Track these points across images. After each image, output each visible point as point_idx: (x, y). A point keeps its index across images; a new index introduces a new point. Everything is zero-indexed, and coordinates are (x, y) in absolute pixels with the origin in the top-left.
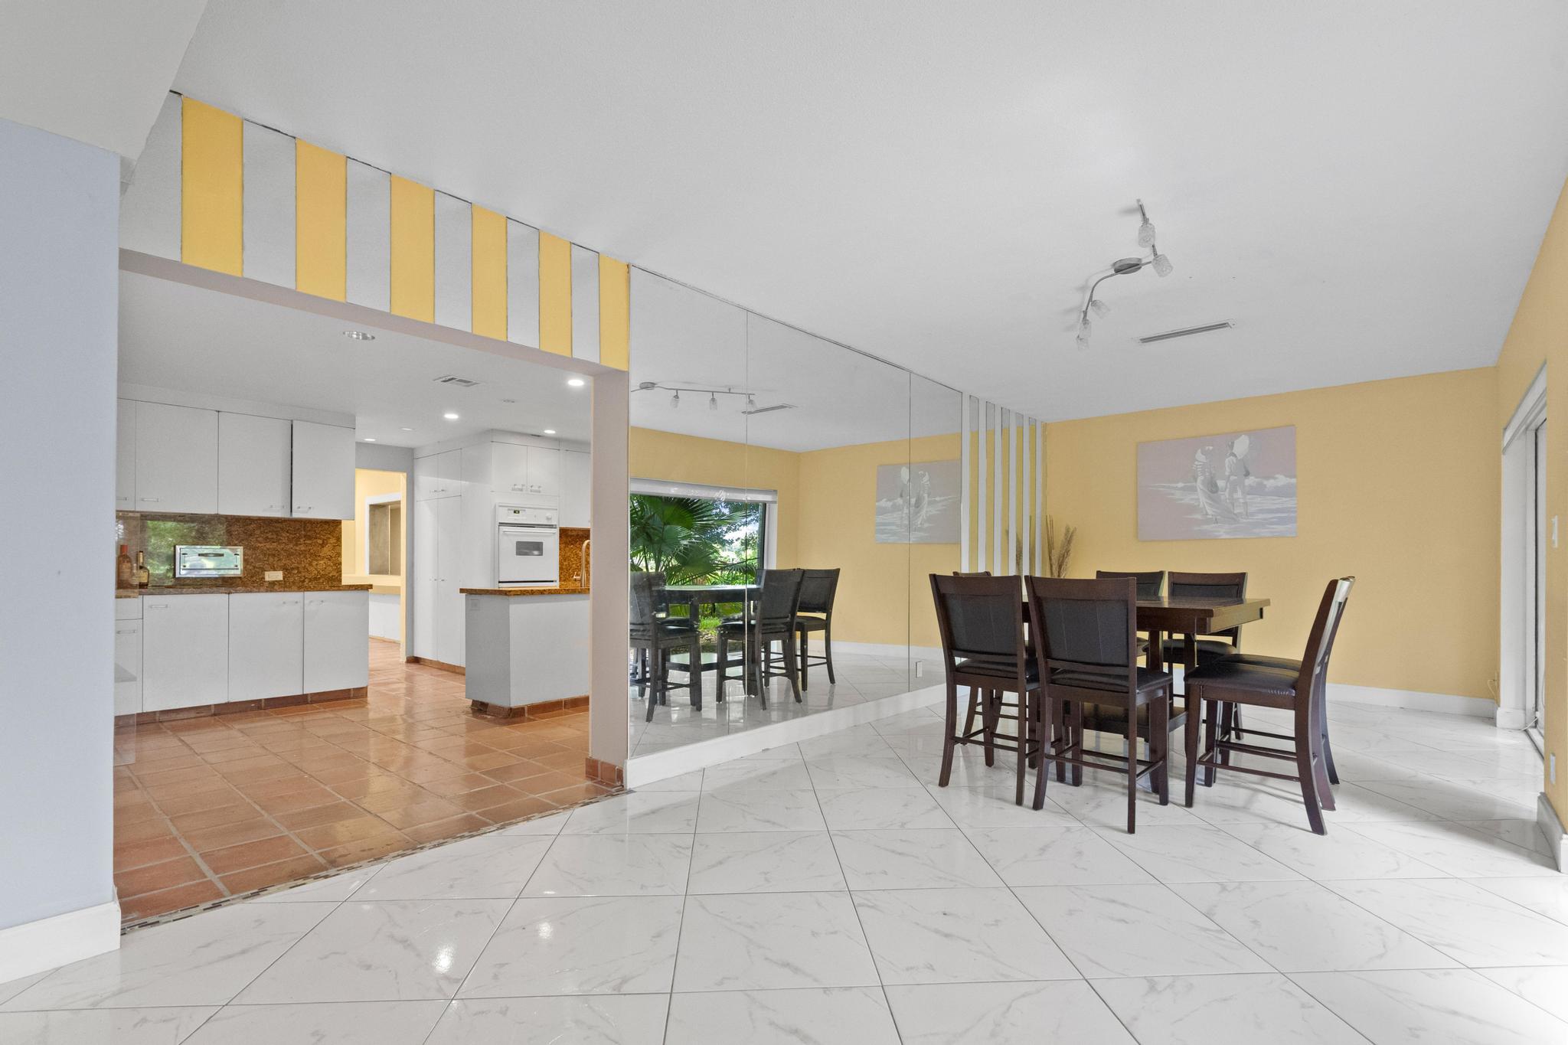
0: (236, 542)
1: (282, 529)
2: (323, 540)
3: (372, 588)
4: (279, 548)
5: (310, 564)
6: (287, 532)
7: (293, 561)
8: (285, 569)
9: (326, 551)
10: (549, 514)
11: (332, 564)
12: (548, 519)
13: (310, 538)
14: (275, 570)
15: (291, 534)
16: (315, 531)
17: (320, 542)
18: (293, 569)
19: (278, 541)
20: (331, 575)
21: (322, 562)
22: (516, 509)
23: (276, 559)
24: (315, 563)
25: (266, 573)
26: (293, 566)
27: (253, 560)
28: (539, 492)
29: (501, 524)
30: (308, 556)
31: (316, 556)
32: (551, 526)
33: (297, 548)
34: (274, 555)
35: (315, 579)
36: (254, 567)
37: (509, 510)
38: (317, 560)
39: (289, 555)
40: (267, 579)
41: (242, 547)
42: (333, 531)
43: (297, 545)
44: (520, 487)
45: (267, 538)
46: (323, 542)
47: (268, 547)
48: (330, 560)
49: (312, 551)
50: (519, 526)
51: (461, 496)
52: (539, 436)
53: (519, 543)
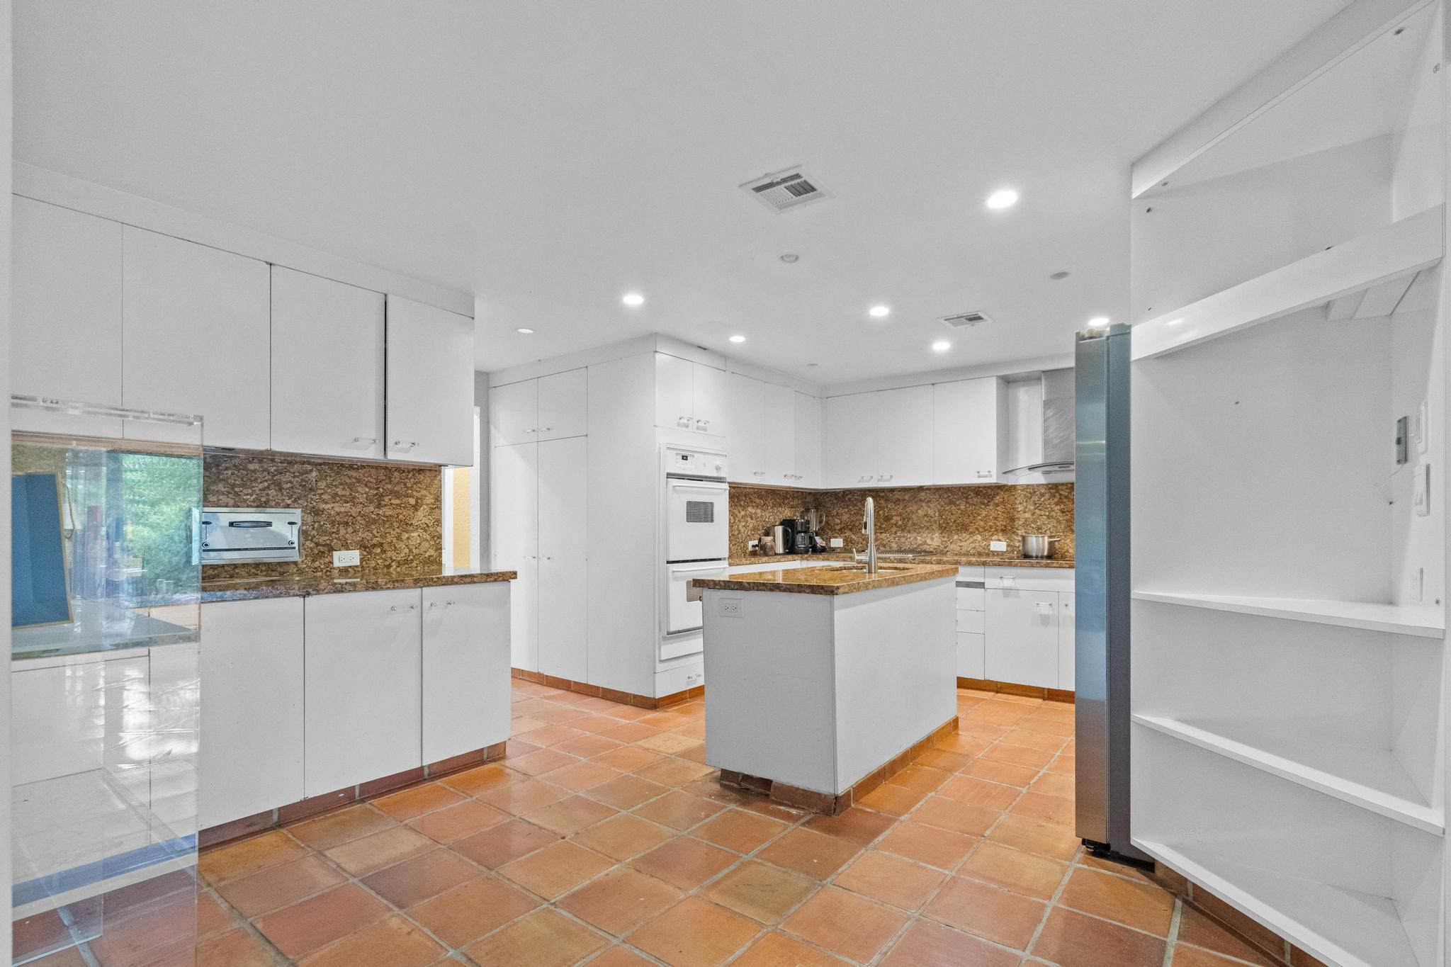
0: (289, 502)
1: (359, 481)
2: (417, 498)
3: (516, 578)
4: (354, 511)
5: (399, 538)
6: (366, 486)
7: (375, 532)
8: (363, 546)
9: (421, 516)
10: (718, 461)
11: (429, 538)
12: (718, 469)
13: (397, 495)
14: (348, 549)
15: (370, 488)
16: (405, 484)
17: (412, 501)
18: (374, 546)
19: (352, 500)
20: (427, 555)
21: (415, 534)
22: (685, 454)
23: (350, 530)
24: (405, 536)
25: (334, 553)
26: (375, 541)
27: (315, 532)
28: (706, 430)
29: (670, 476)
30: (396, 525)
31: (406, 525)
32: (719, 480)
33: (381, 512)
34: (347, 523)
35: (406, 562)
36: (317, 544)
37: (677, 454)
38: (407, 532)
39: (370, 522)
40: (336, 564)
41: (299, 511)
42: (430, 485)
43: (379, 506)
44: (686, 421)
45: (336, 494)
46: (417, 502)
47: (338, 510)
48: (425, 531)
49: (401, 516)
50: (688, 479)
51: (587, 435)
52: (705, 349)
53: (689, 504)
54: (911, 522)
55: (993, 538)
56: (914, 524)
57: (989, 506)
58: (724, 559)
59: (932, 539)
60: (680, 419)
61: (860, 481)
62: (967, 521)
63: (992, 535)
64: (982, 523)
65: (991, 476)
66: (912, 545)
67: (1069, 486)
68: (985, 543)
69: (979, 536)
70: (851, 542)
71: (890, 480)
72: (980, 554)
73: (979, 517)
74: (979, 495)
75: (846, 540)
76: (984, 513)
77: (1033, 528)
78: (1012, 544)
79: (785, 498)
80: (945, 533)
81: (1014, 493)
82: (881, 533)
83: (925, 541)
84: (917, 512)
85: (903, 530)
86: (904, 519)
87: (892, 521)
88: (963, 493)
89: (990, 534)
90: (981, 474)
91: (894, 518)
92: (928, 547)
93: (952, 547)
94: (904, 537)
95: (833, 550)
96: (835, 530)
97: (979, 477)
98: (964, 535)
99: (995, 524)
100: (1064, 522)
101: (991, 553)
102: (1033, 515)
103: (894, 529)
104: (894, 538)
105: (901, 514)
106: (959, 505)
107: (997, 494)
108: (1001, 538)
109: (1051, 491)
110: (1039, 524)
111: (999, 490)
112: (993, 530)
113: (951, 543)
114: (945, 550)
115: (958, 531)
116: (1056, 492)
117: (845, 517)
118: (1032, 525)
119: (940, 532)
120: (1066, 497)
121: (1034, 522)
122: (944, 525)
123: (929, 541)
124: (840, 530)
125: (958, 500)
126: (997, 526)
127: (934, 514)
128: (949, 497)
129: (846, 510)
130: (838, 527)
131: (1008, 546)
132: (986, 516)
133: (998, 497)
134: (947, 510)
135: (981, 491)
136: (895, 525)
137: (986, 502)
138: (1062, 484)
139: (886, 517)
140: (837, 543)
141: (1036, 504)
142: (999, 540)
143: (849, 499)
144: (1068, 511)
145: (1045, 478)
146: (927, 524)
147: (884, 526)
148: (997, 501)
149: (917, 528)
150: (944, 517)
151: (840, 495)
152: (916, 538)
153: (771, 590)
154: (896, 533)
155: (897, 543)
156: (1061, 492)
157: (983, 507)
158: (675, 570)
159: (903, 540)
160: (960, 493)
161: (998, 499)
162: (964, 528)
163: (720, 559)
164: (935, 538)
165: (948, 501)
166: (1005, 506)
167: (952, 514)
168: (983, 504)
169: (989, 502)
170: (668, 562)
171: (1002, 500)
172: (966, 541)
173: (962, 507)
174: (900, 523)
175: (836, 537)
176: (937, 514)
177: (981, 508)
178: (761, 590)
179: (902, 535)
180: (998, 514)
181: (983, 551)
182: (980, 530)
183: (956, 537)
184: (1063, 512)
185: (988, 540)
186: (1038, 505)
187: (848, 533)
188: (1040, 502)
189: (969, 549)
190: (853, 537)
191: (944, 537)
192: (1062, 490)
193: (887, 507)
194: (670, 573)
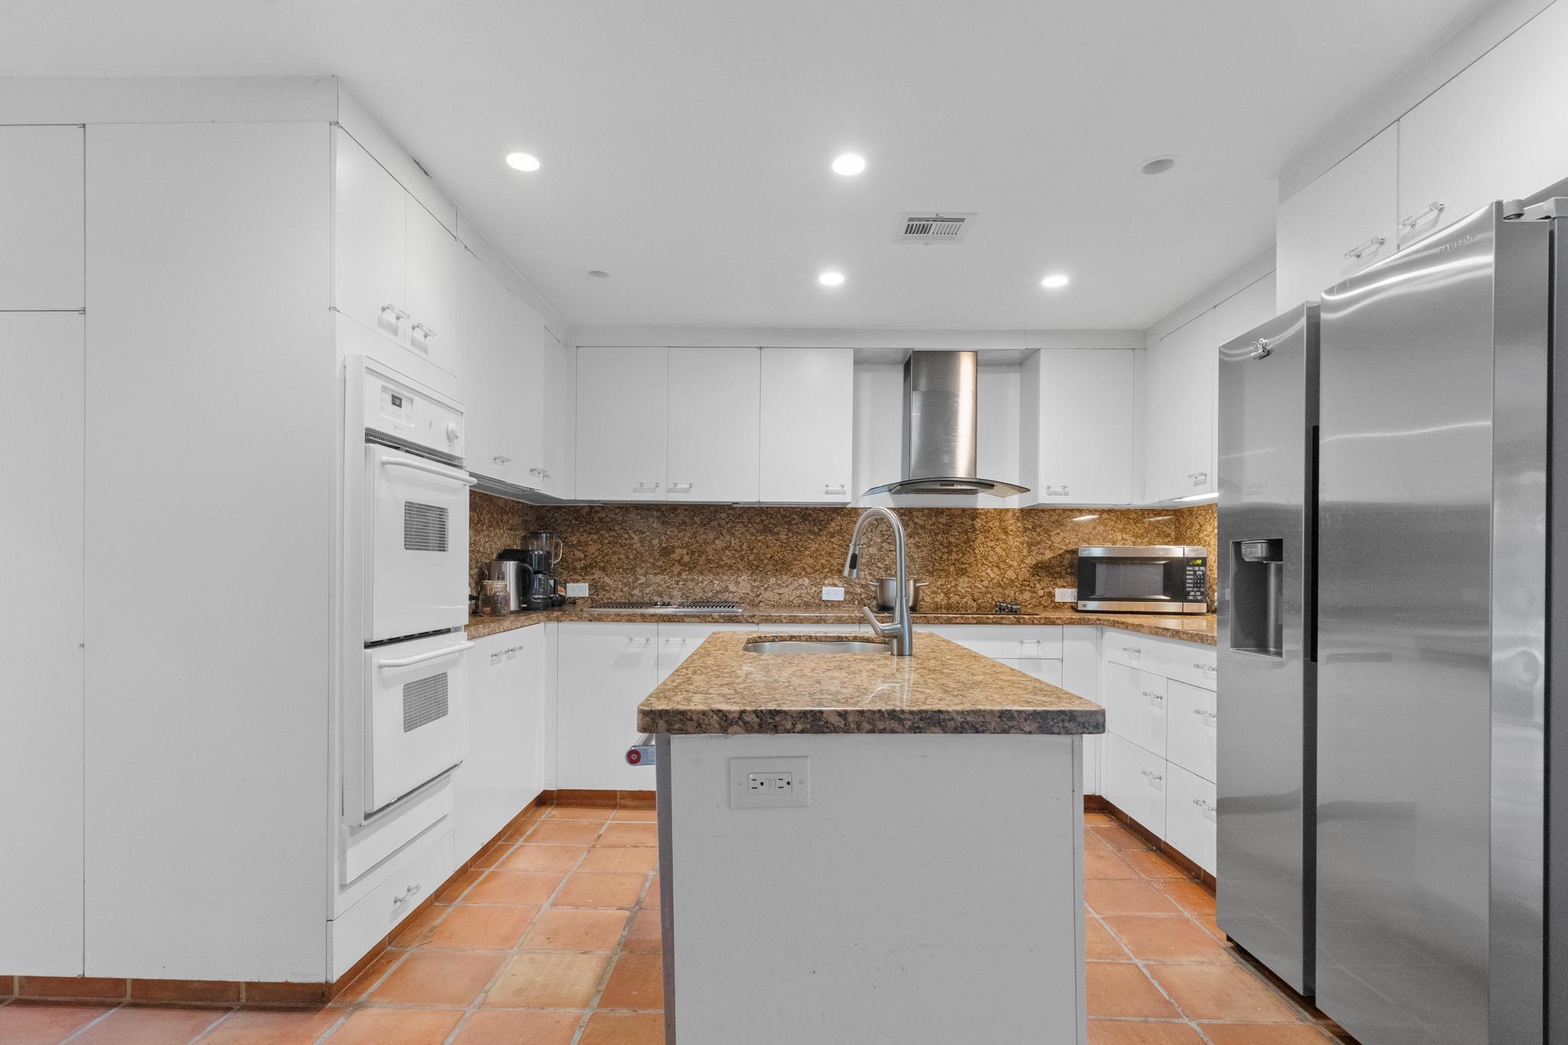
10: (449, 421)
22: (397, 391)
28: (427, 351)
29: (371, 435)
32: (453, 462)
37: (384, 389)
44: (393, 320)
50: (407, 451)
51: (83, 311)
52: (426, 173)
53: (410, 507)
54: (703, 558)
55: (826, 582)
56: (709, 561)
57: (820, 535)
58: (457, 629)
59: (737, 583)
60: (383, 309)
61: (635, 490)
62: (790, 557)
63: (825, 578)
64: (811, 561)
65: (844, 493)
66: (704, 592)
67: (926, 512)
68: (815, 589)
69: (807, 580)
70: (603, 588)
71: (687, 491)
72: (807, 606)
73: (807, 552)
74: (806, 520)
75: (594, 587)
76: (814, 546)
77: (880, 568)
78: (852, 590)
79: (503, 512)
80: (757, 575)
81: (855, 519)
82: (655, 574)
83: (727, 587)
84: (714, 542)
85: (691, 570)
86: (693, 553)
87: (673, 556)
88: (783, 517)
89: (822, 576)
90: (829, 488)
91: (677, 551)
92: (731, 595)
93: (767, 595)
94: (693, 580)
95: (574, 602)
96: (575, 569)
97: (827, 493)
98: (785, 578)
99: (829, 561)
100: (919, 560)
101: (823, 604)
102: (880, 550)
103: (677, 568)
104: (677, 583)
105: (687, 545)
106: (778, 533)
107: (832, 520)
108: (836, 582)
109: (904, 517)
110: (887, 563)
111: (835, 515)
112: (826, 570)
113: (766, 589)
114: (757, 600)
115: (777, 572)
116: (910, 520)
117: (592, 549)
118: (879, 564)
119: (750, 572)
120: (922, 527)
121: (882, 559)
122: (755, 563)
123: (732, 587)
124: (584, 568)
125: (776, 525)
126: (832, 565)
127: (741, 546)
128: (762, 521)
129: (595, 537)
130: (579, 565)
131: (846, 593)
132: (817, 550)
133: (833, 524)
134: (759, 541)
135: (810, 514)
136: (679, 561)
137: (817, 530)
138: (918, 510)
139: (664, 549)
140: (577, 590)
141: (884, 535)
142: (835, 585)
143: (601, 520)
144: (924, 546)
145: (893, 500)
146: (729, 561)
147: (660, 563)
148: (831, 529)
149: (716, 566)
150: (755, 551)
151: (584, 512)
152: (712, 582)
153: (916, 729)
154: (680, 574)
155: (681, 590)
156: (916, 520)
157: (812, 537)
158: (383, 661)
159: (691, 585)
160: (779, 516)
161: (833, 526)
162: (783, 567)
163: (448, 631)
164: (742, 583)
165: (761, 527)
166: (843, 537)
167: (767, 547)
168: (813, 533)
169: (820, 530)
170: (370, 645)
171: (838, 528)
172: (787, 586)
173: (783, 537)
174: (686, 558)
175: (578, 581)
176: (744, 547)
177: (809, 538)
178: (883, 731)
179: (689, 577)
180: (834, 548)
181: (813, 600)
182: (808, 570)
183: (773, 580)
184: (918, 547)
185: (819, 584)
186: (886, 537)
187: (597, 574)
188: (889, 532)
189: (791, 599)
190: (607, 580)
191: (755, 581)
192: (917, 517)
193: (666, 534)
194: (375, 669)
